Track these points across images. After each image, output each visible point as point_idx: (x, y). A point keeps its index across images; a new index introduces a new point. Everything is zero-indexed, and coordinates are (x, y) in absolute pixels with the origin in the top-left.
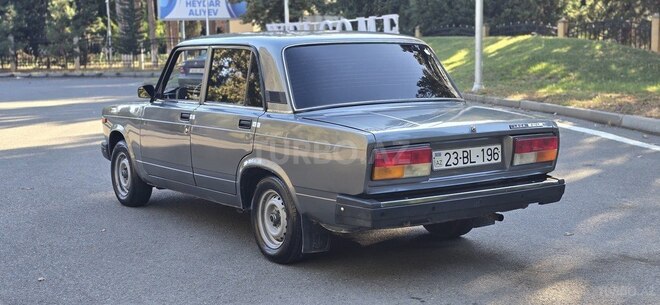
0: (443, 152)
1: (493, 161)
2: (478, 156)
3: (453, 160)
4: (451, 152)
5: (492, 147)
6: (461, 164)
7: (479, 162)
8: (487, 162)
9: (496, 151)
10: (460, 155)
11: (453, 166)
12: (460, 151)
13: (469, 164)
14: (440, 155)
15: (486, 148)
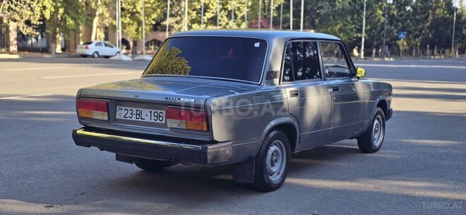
0: (124, 108)
1: (158, 121)
2: (147, 115)
3: (129, 115)
4: (129, 109)
5: (159, 112)
6: (134, 118)
7: (147, 119)
8: (153, 121)
9: (161, 114)
10: (135, 112)
11: (129, 119)
12: (134, 110)
13: (140, 119)
14: (121, 109)
15: (153, 111)
